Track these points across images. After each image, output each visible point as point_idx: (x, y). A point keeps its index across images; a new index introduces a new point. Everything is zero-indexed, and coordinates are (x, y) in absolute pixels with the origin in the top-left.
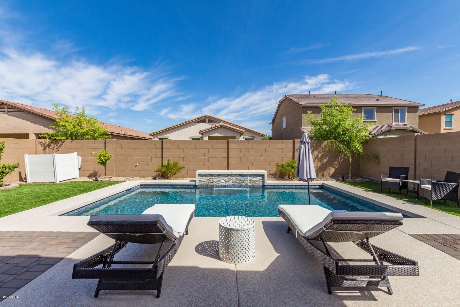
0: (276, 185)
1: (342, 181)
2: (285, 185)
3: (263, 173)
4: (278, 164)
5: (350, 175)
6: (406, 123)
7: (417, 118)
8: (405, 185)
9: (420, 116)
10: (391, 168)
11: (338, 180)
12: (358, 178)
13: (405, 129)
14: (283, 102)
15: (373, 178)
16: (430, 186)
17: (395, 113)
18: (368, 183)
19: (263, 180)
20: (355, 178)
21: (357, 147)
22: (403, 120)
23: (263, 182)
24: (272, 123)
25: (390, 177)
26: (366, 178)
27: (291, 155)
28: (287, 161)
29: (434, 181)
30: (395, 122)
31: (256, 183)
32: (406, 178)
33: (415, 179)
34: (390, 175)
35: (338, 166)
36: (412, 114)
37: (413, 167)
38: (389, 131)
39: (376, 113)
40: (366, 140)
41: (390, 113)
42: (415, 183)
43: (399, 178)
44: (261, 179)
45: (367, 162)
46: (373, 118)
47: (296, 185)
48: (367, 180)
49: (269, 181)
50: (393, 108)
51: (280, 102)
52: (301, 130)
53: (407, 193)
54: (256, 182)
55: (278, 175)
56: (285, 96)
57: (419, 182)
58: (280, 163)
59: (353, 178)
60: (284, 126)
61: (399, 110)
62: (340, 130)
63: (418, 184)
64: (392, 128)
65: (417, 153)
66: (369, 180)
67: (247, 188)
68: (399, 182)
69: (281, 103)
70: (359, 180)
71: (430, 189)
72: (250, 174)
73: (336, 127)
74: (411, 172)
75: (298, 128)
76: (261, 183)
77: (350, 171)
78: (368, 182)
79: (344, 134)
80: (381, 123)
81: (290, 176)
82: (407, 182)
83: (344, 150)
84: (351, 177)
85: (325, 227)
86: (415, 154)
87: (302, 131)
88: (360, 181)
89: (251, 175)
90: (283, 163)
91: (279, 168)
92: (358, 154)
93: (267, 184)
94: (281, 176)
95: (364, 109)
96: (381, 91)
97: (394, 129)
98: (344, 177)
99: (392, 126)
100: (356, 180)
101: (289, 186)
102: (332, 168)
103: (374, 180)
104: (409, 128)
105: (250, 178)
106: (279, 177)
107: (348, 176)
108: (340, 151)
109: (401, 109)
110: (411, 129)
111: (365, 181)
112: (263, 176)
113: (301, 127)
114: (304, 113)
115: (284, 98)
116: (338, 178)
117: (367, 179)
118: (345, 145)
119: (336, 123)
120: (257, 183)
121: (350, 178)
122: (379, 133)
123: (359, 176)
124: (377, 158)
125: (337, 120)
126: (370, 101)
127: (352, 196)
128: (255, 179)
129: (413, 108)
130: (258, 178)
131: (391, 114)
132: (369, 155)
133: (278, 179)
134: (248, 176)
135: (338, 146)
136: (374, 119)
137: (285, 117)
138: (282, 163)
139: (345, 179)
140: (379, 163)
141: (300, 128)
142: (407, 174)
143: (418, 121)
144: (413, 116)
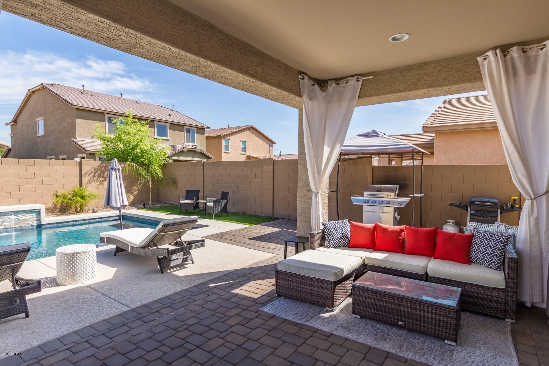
0: (60, 223)
1: (143, 208)
2: (73, 221)
3: (39, 208)
4: (57, 194)
5: (150, 201)
6: (196, 144)
7: (205, 139)
8: (197, 205)
9: (207, 138)
10: (187, 191)
11: (139, 208)
12: (158, 203)
13: (195, 151)
14: (36, 93)
15: (172, 202)
16: (212, 204)
17: (186, 132)
18: (168, 208)
19: (39, 218)
20: (155, 204)
21: (157, 170)
22: (193, 141)
23: (39, 220)
24: (12, 123)
25: (186, 199)
26: (165, 203)
27: (77, 181)
28: (72, 189)
29: (215, 199)
30: (187, 142)
31: (26, 223)
32: (198, 199)
33: (204, 199)
34: (186, 197)
35: (137, 192)
36: (200, 135)
37: (202, 189)
38: (182, 153)
39: (169, 130)
40: (164, 164)
41: (182, 131)
42: (204, 203)
43: (193, 200)
44: (35, 216)
45: (166, 187)
46: (166, 135)
47: (89, 219)
48: (166, 205)
49: (47, 219)
50: (184, 127)
51: (29, 90)
52: (75, 143)
53: (199, 212)
54: (27, 221)
55: (58, 209)
56: (42, 84)
57: (206, 201)
58: (61, 192)
59: (153, 204)
60: (41, 132)
61: (189, 129)
62: (138, 151)
63: (206, 203)
64: (184, 149)
65: (205, 177)
66: (168, 205)
67: (12, 232)
68: (193, 203)
69: (32, 93)
70: (159, 205)
71: (213, 206)
72: (13, 212)
73: (134, 148)
74: (201, 194)
75: (70, 139)
76: (35, 223)
77: (150, 197)
78: (168, 206)
79: (142, 156)
80: (174, 142)
81: (77, 209)
82: (199, 202)
83: (144, 175)
84: (152, 204)
85: (158, 232)
86: (203, 178)
87: (77, 144)
88: (161, 206)
89: (17, 213)
90: (66, 192)
91: (60, 200)
92: (158, 178)
93: (45, 223)
94: (64, 210)
95: (157, 125)
96: (173, 105)
97: (186, 150)
98: (145, 204)
99: (185, 147)
100: (157, 206)
101: (80, 222)
102: (131, 194)
103: (173, 204)
104: (198, 150)
105: (16, 217)
106: (59, 212)
107: (149, 203)
108: (141, 175)
109: (191, 129)
110: (200, 151)
111: (164, 206)
112: (38, 212)
113: (75, 138)
114: (78, 118)
115: (39, 87)
116: (137, 205)
117: (167, 203)
118: (145, 169)
119: (134, 143)
120: (28, 224)
121: (150, 204)
122: (174, 153)
123: (159, 201)
124: (174, 182)
125: (134, 139)
126: (163, 115)
127: (156, 221)
128: (24, 217)
129: (201, 130)
130: (29, 216)
131: (183, 133)
132: (168, 179)
133: (60, 214)
134: (11, 215)
135: (138, 170)
136: (167, 137)
137: (42, 118)
138: (64, 192)
139: (146, 206)
140: (177, 187)
141: (73, 139)
142: (198, 195)
143: (205, 143)
144: (201, 138)
